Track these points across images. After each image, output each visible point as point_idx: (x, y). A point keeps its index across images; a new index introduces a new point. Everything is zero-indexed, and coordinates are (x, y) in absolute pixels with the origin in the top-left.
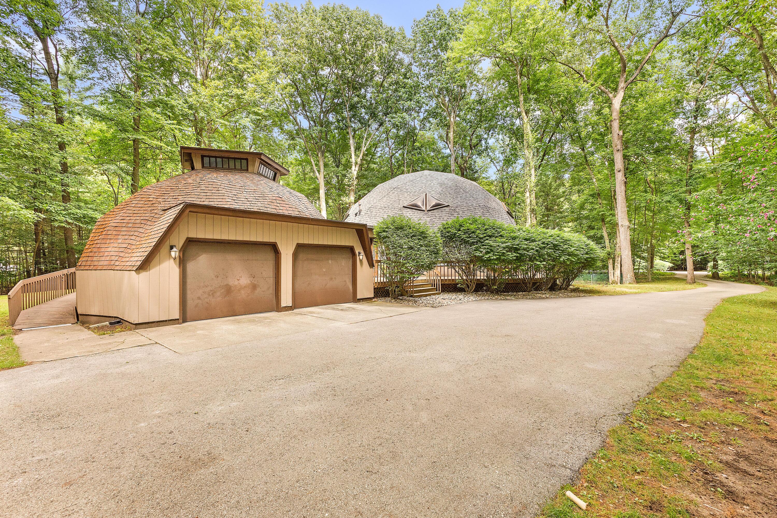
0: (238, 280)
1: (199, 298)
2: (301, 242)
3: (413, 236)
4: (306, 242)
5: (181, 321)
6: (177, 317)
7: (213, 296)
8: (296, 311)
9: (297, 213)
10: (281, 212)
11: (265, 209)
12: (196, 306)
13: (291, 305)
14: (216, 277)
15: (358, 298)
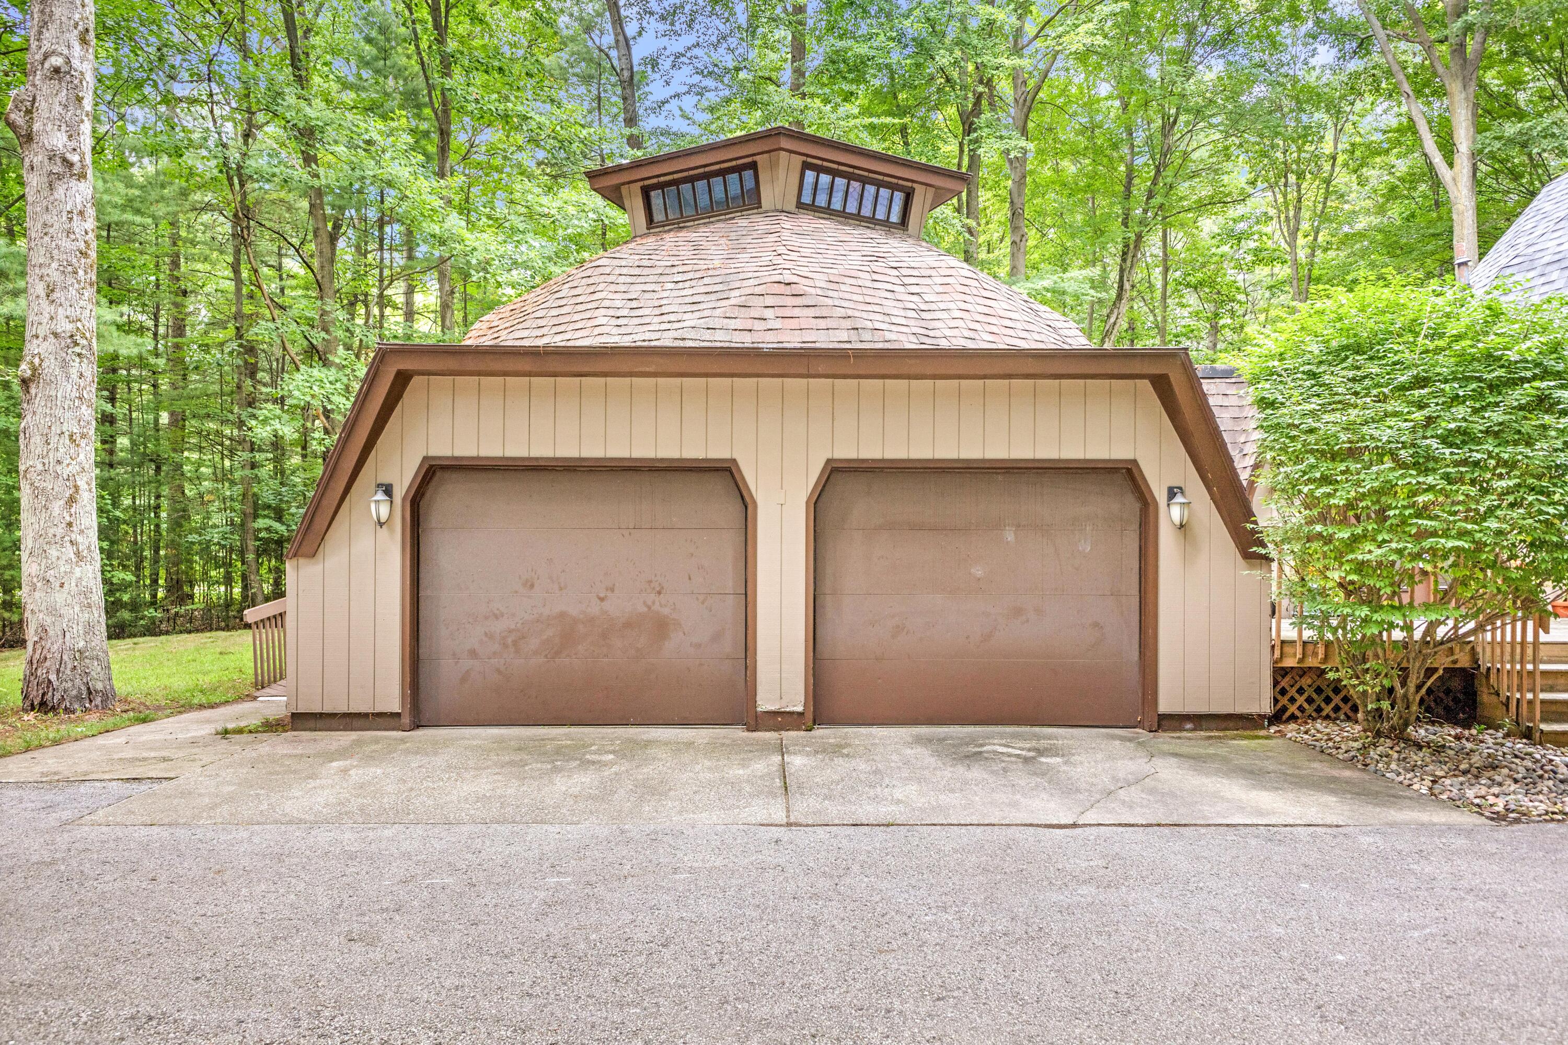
0: (602, 599)
1: (473, 654)
2: (846, 452)
3: (1421, 382)
4: (871, 451)
5: (406, 720)
6: (395, 706)
7: (517, 651)
8: (820, 732)
9: (844, 336)
10: (768, 341)
11: (707, 335)
12: (464, 679)
13: (800, 709)
14: (524, 585)
15: (1163, 708)
